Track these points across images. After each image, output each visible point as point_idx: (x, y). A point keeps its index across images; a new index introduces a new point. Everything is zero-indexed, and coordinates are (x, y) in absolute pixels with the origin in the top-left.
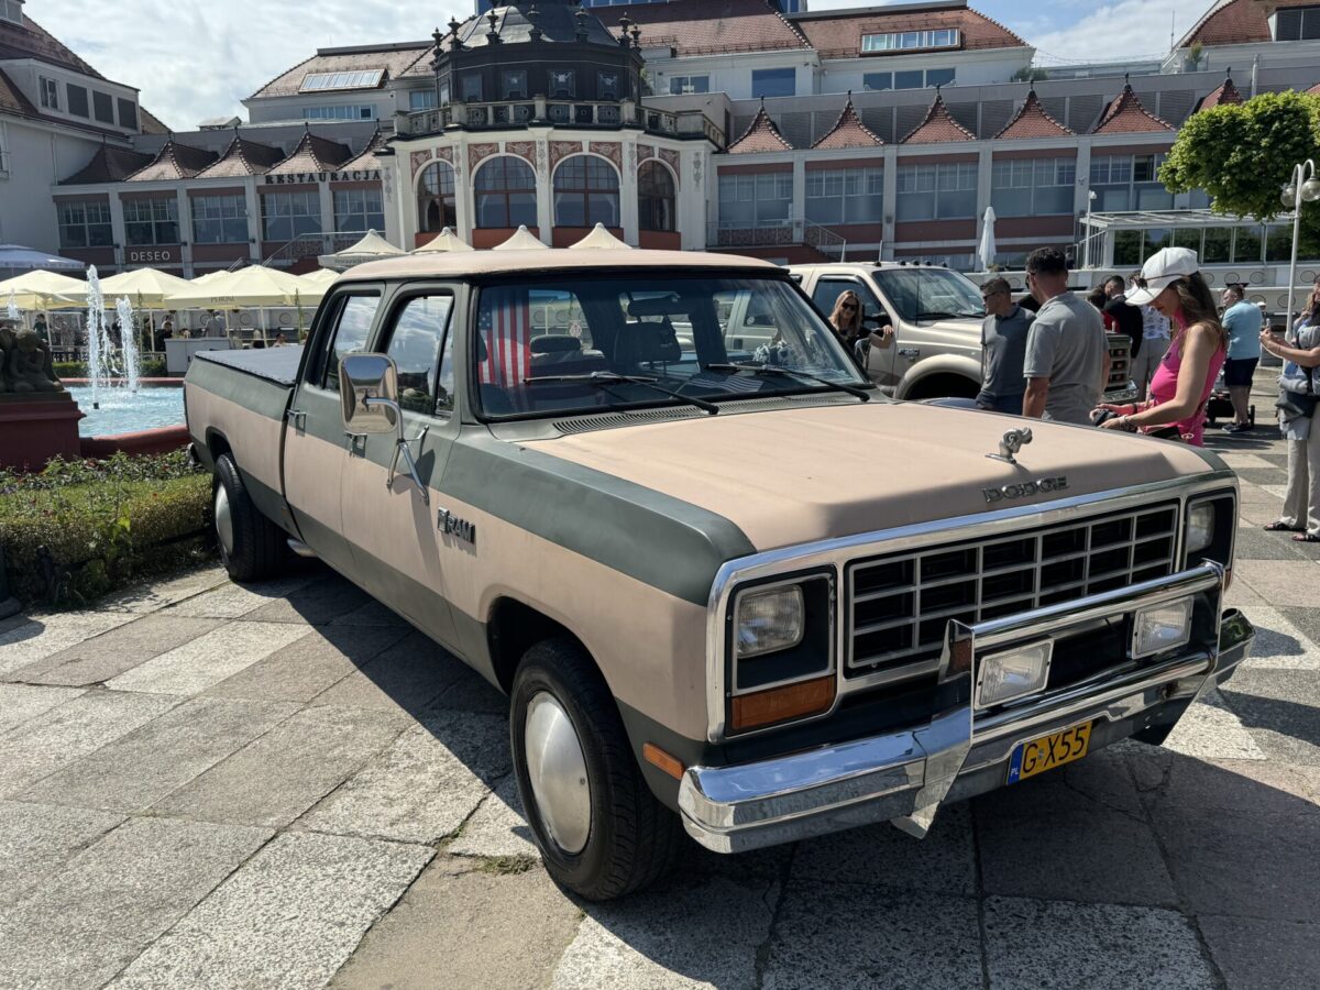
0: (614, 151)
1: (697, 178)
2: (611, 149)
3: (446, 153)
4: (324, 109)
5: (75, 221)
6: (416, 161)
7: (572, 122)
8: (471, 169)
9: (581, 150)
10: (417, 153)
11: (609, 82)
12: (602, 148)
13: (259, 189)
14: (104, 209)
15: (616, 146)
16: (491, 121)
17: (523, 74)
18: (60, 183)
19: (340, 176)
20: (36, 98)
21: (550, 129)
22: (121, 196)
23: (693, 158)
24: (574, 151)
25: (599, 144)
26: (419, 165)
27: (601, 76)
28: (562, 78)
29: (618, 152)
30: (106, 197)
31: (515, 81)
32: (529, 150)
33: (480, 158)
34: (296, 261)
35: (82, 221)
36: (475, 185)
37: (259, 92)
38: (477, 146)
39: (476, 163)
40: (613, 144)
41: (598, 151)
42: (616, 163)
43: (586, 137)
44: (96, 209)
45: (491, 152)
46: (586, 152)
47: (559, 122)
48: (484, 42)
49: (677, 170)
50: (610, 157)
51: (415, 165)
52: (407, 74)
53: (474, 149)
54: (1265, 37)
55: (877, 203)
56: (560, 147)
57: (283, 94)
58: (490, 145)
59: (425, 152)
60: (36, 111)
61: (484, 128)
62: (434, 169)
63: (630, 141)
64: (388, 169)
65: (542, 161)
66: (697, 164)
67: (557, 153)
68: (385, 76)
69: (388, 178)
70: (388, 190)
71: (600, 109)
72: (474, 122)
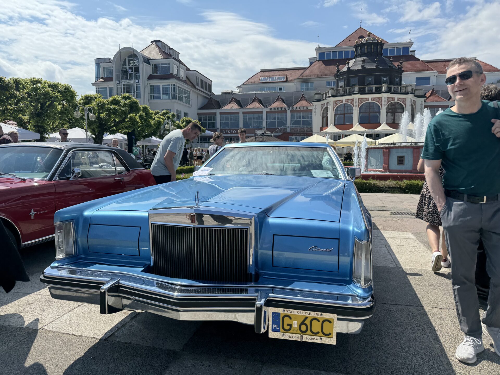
0: (404, 101)
1: (421, 109)
2: (403, 100)
3: (349, 101)
4: (267, 88)
5: (204, 120)
6: (336, 103)
7: (393, 92)
8: (359, 105)
9: (395, 100)
10: (336, 101)
11: (397, 80)
12: (401, 99)
13: (267, 112)
14: (214, 117)
15: (405, 99)
16: (367, 91)
17: (373, 78)
18: (199, 109)
19: (295, 108)
20: (195, 84)
21: (389, 94)
22: (221, 113)
23: (420, 103)
24: (392, 100)
25: (400, 98)
26: (337, 105)
27: (395, 78)
28: (385, 79)
29: (405, 101)
30: (215, 114)
31: (370, 79)
32: (379, 100)
33: (362, 102)
34: (282, 134)
35: (206, 121)
36: (359, 110)
37: (245, 82)
38: (361, 99)
39: (360, 104)
40: (404, 98)
41: (399, 101)
42: (404, 104)
43: (396, 96)
44: (211, 117)
45: (366, 101)
47: (389, 91)
48: (360, 68)
49: (415, 106)
50: (403, 102)
51: (335, 105)
52: (300, 77)
53: (360, 100)
56: (389, 99)
57: (253, 83)
58: (366, 98)
59: (340, 101)
60: (195, 87)
61: (364, 93)
62: (343, 106)
63: (410, 97)
64: (316, 106)
65: (383, 103)
66: (422, 105)
67: (388, 101)
68: (287, 78)
69: (316, 109)
70: (315, 112)
71: (401, 88)
72: (362, 92)
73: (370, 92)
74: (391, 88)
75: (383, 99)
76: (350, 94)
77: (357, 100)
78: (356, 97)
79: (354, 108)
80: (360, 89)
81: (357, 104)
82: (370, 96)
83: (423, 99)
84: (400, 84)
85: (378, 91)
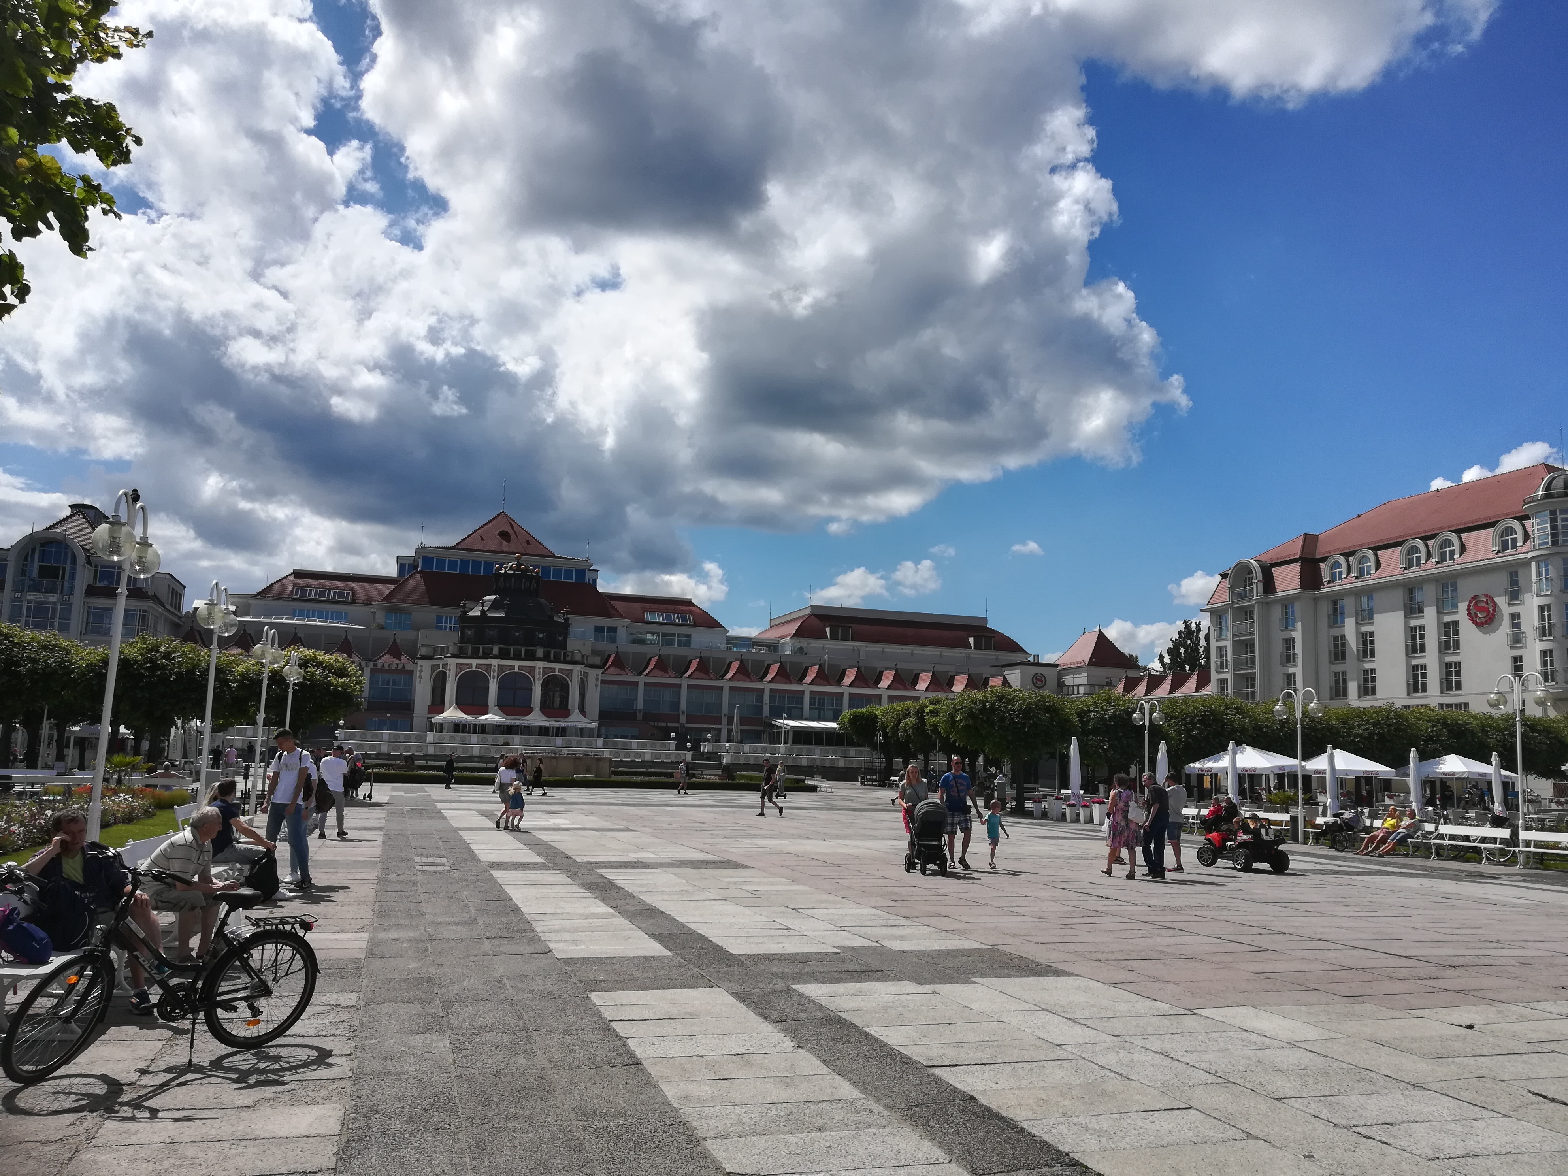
1: (596, 686)
2: (568, 672)
4: (308, 610)
11: (560, 638)
12: (564, 671)
16: (512, 655)
17: (522, 632)
19: (379, 665)
23: (595, 677)
24: (551, 672)
25: (562, 670)
27: (558, 637)
28: (541, 636)
29: (571, 674)
31: (518, 636)
32: (531, 670)
38: (503, 666)
41: (562, 673)
42: (569, 678)
43: (557, 667)
46: (557, 673)
47: (546, 658)
50: (567, 675)
52: (385, 602)
54: (825, 637)
55: (677, 704)
56: (545, 670)
57: (277, 598)
61: (508, 658)
63: (577, 669)
64: (421, 666)
65: (537, 676)
66: (597, 679)
67: (544, 673)
68: (353, 595)
69: (421, 671)
70: (420, 677)
71: (565, 654)
72: (503, 655)
73: (517, 657)
74: (549, 653)
75: (537, 670)
76: (486, 656)
77: (496, 668)
78: (494, 662)
79: (491, 681)
80: (500, 649)
81: (496, 674)
82: (517, 664)
83: (599, 671)
84: (564, 647)
85: (531, 657)
